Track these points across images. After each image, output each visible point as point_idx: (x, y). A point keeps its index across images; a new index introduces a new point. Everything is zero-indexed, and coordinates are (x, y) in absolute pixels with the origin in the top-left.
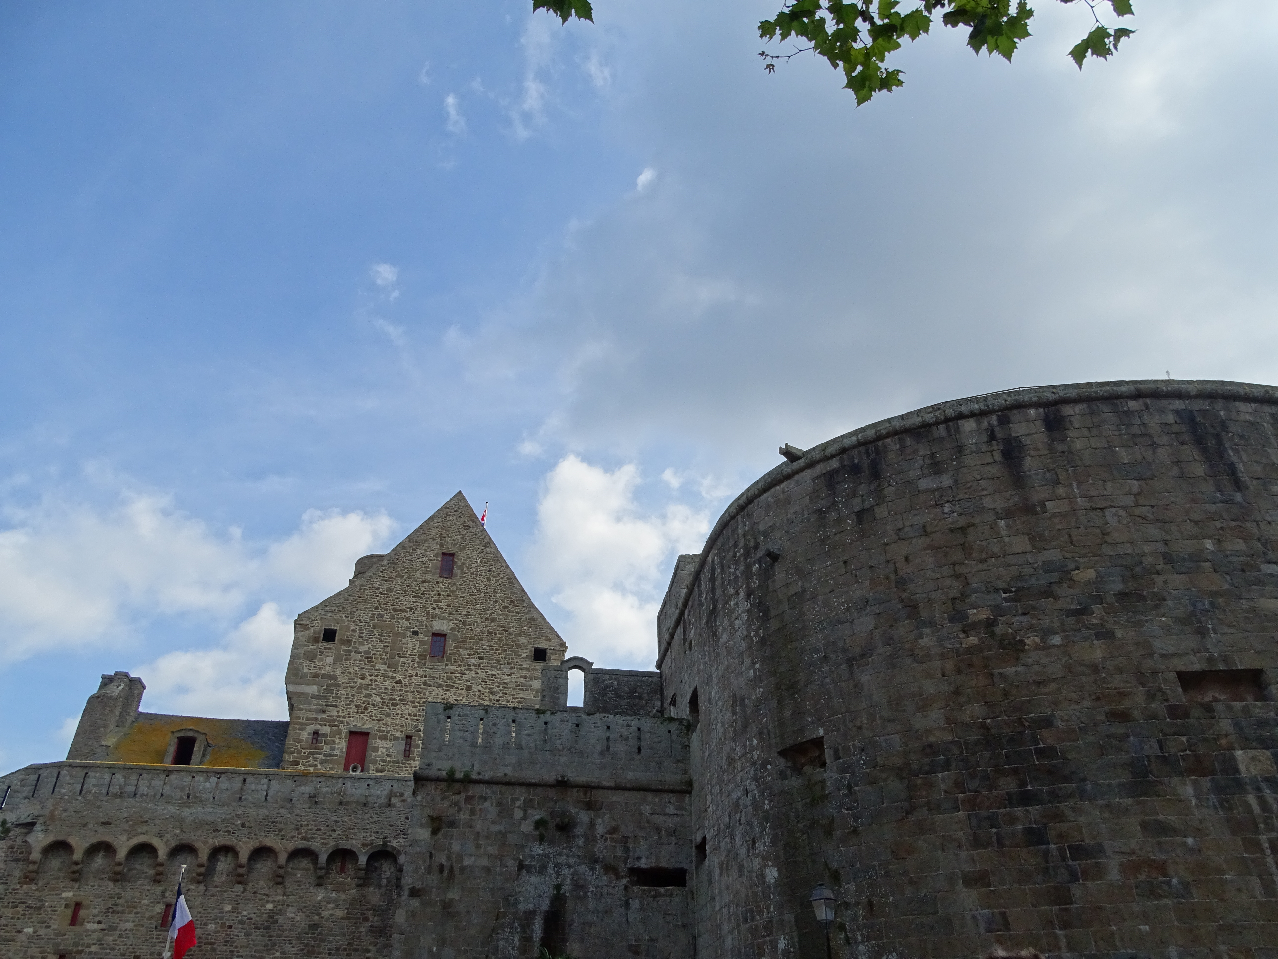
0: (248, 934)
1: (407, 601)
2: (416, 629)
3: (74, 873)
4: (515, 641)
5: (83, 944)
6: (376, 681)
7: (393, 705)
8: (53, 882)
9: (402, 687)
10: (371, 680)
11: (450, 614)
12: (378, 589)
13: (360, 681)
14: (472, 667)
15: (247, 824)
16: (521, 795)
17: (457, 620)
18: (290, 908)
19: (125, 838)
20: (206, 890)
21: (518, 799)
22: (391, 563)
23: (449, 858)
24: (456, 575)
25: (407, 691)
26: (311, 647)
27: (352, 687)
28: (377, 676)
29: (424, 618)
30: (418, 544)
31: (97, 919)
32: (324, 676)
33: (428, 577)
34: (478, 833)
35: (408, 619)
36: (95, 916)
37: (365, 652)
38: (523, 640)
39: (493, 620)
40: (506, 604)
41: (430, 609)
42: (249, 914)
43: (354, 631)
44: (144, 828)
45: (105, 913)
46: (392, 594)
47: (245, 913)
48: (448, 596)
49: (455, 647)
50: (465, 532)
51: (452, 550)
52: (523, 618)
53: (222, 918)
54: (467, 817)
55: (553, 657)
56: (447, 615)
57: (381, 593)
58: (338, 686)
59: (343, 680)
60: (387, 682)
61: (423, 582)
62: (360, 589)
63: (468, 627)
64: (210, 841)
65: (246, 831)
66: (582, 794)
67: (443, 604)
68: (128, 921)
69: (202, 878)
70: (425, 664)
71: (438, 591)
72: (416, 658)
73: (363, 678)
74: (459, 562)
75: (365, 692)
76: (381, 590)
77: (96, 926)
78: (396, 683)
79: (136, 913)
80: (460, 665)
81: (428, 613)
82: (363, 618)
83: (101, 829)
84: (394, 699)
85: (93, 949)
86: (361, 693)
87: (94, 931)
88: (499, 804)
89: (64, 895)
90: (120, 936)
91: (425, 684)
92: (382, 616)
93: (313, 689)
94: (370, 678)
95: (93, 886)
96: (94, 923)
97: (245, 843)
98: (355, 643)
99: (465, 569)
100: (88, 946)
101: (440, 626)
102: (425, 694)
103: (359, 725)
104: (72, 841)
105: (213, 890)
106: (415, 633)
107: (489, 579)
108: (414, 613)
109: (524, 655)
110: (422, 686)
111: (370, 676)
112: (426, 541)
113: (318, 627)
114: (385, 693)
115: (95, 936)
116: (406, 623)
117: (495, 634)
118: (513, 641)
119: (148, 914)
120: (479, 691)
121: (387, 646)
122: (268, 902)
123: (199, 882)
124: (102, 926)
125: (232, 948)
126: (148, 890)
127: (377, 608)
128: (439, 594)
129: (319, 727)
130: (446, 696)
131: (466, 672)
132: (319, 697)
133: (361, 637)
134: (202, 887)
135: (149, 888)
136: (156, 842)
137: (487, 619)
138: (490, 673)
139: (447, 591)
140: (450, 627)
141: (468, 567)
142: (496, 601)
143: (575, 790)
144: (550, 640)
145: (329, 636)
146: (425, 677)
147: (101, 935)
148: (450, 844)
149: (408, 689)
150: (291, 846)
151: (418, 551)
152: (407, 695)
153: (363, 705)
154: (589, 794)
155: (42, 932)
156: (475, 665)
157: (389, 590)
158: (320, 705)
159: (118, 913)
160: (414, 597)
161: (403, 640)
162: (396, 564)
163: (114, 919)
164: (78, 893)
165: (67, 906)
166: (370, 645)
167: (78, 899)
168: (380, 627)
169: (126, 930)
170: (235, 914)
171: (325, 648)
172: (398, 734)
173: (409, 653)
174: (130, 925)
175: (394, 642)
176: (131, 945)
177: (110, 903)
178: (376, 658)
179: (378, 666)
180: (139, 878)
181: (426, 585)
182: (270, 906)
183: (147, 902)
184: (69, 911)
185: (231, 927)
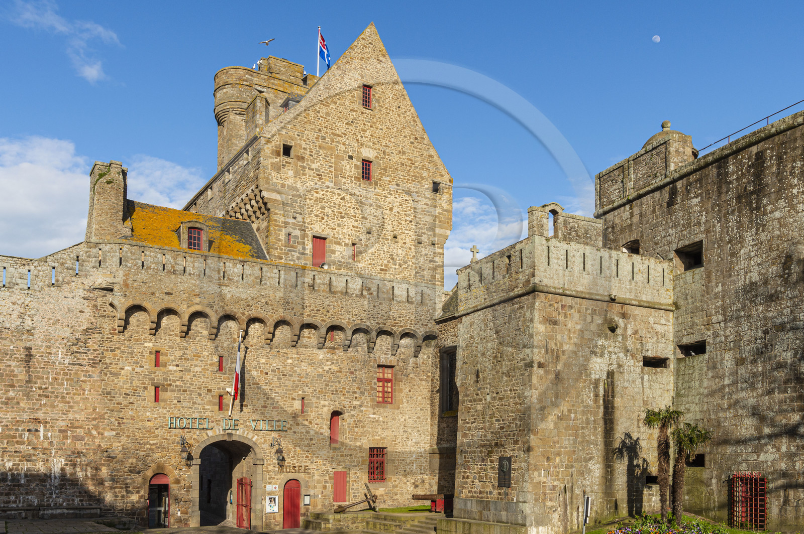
0: (279, 379)
1: (342, 127)
2: (350, 154)
4: (419, 173)
5: (170, 380)
6: (327, 196)
7: (341, 217)
8: (136, 335)
9: (345, 203)
10: (323, 195)
11: (374, 143)
13: (315, 195)
14: (393, 193)
17: (379, 149)
18: (303, 363)
19: (186, 306)
20: (245, 348)
22: (326, 88)
24: (374, 107)
25: (350, 207)
26: (276, 160)
27: (310, 199)
28: (327, 191)
29: (355, 145)
30: (344, 72)
31: (175, 363)
32: (289, 187)
33: (355, 107)
35: (344, 144)
36: (172, 361)
37: (316, 170)
38: (425, 174)
39: (404, 153)
40: (412, 140)
41: (359, 137)
42: (277, 365)
43: (305, 149)
44: (199, 301)
45: (180, 359)
46: (330, 118)
47: (275, 365)
48: (371, 126)
49: (379, 173)
50: (379, 66)
51: (370, 83)
52: (425, 155)
53: (259, 367)
55: (445, 190)
56: (371, 143)
57: (320, 117)
58: (300, 196)
59: (303, 191)
60: (335, 198)
61: (352, 110)
63: (387, 157)
64: (246, 313)
65: (269, 307)
67: (368, 133)
68: (196, 366)
70: (360, 186)
71: (363, 121)
72: (353, 179)
73: (317, 192)
74: (376, 95)
75: (320, 205)
76: (320, 115)
77: (175, 368)
78: (341, 199)
79: (201, 361)
80: (384, 190)
81: (358, 141)
82: (311, 137)
84: (341, 213)
85: (178, 383)
86: (317, 204)
87: (176, 371)
89: (146, 344)
90: (194, 376)
91: (361, 202)
92: (324, 138)
93: (283, 198)
94: (322, 193)
95: (165, 340)
96: (173, 365)
97: (271, 316)
98: (308, 160)
99: (382, 104)
100: (174, 381)
101: (368, 153)
102: (362, 210)
103: (320, 231)
104: (147, 305)
105: (250, 348)
106: (351, 157)
107: (399, 115)
108: (347, 139)
109: (426, 186)
111: (323, 191)
112: (351, 70)
113: (278, 143)
114: (334, 207)
115: (178, 374)
116: (343, 148)
117: (406, 165)
119: (209, 362)
120: (398, 213)
121: (332, 167)
122: (288, 358)
124: (180, 368)
125: (271, 387)
126: (206, 345)
127: (320, 131)
128: (364, 124)
129: (291, 230)
130: (377, 214)
131: (389, 196)
132: (288, 205)
133: (312, 156)
135: (205, 344)
136: (209, 311)
137: (400, 152)
138: (404, 198)
139: (369, 122)
140: (374, 155)
141: (383, 102)
142: (405, 137)
144: (442, 176)
145: (287, 150)
146: (361, 196)
149: (350, 205)
150: (301, 320)
151: (346, 81)
152: (350, 210)
153: (320, 215)
155: (138, 369)
156: (394, 191)
157: (328, 114)
159: (188, 359)
160: (347, 124)
161: (342, 163)
162: (330, 89)
163: (187, 364)
164: (156, 344)
165: (151, 353)
166: (319, 164)
167: (157, 348)
168: (324, 148)
169: (197, 372)
170: (268, 365)
171: (286, 162)
172: (347, 241)
173: (347, 174)
174: (198, 369)
175: (336, 163)
176: (203, 382)
177: (181, 353)
178: (325, 176)
179: (327, 183)
180: (197, 336)
181: (354, 113)
182: (290, 361)
183: (207, 354)
184: (153, 357)
185: (267, 374)
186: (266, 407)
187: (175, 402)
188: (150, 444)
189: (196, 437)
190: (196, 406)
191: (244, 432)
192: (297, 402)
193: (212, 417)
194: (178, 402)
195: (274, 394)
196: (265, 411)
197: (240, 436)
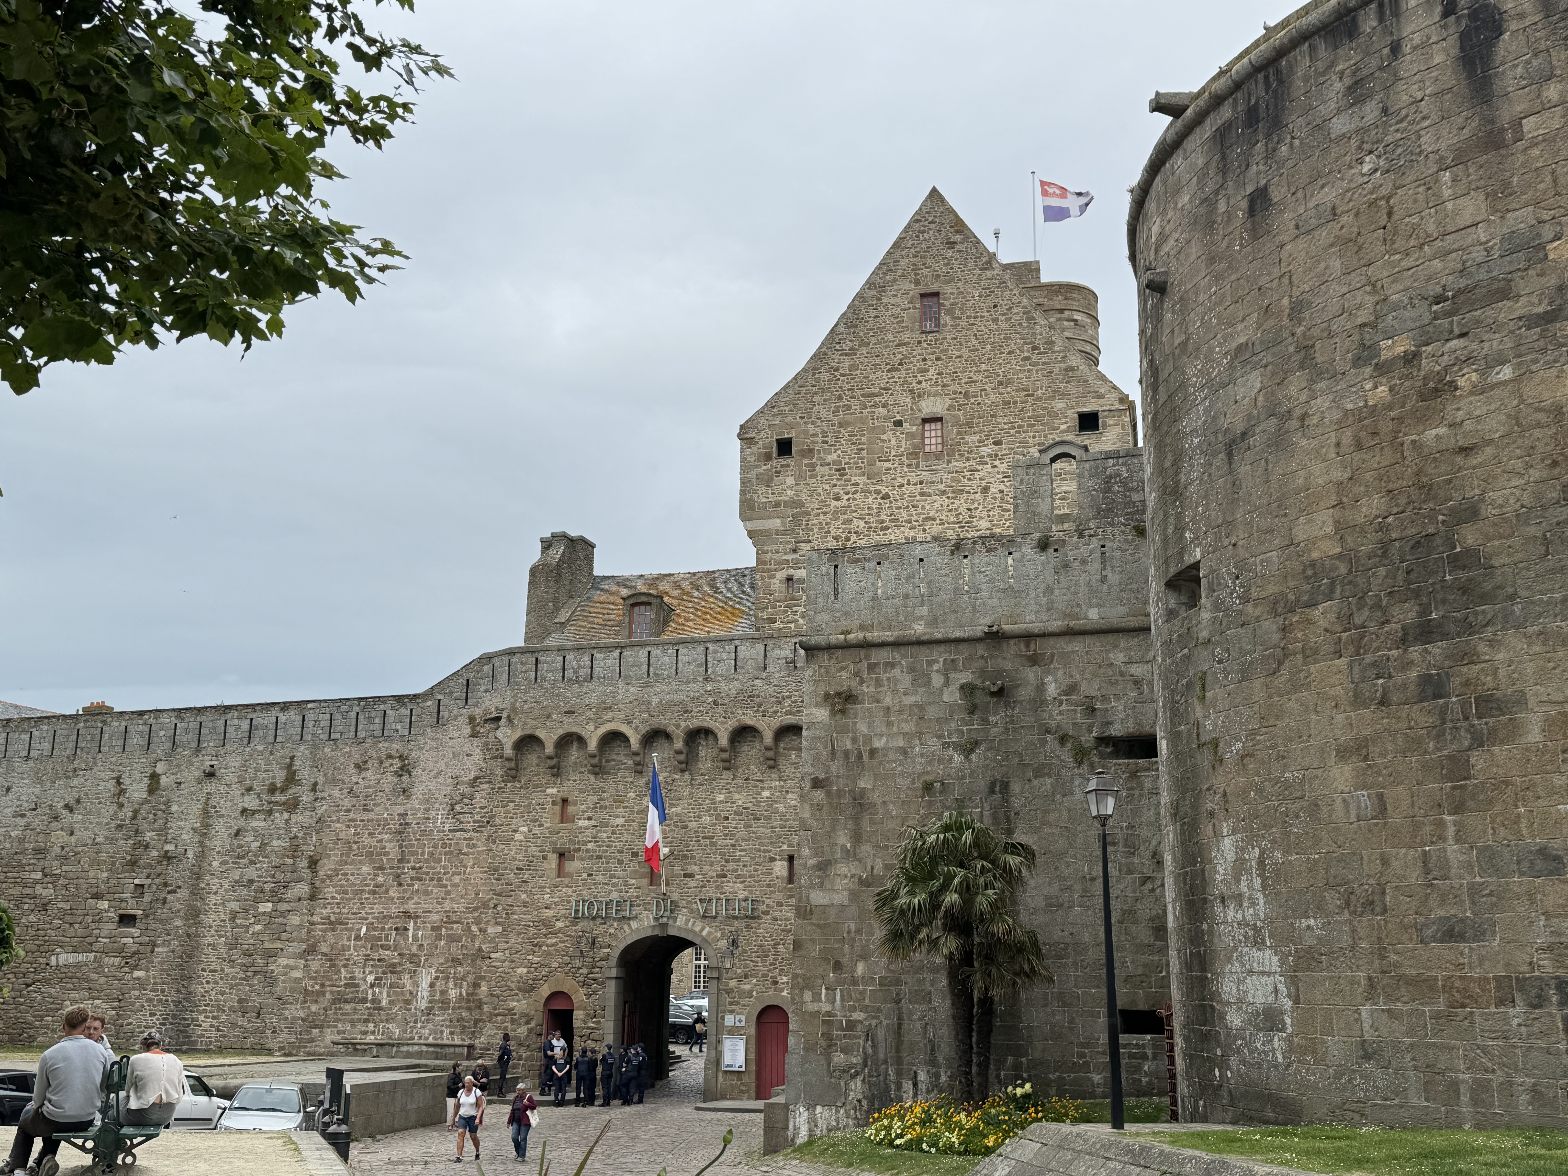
0: (748, 826)
1: (881, 378)
2: (898, 418)
3: (552, 768)
4: (1046, 408)
5: (579, 842)
6: (855, 499)
7: (882, 529)
8: (535, 778)
9: (891, 502)
10: (848, 500)
11: (944, 386)
12: (837, 370)
13: (834, 503)
14: (988, 459)
15: (720, 701)
16: (941, 656)
17: (955, 393)
18: (790, 795)
19: (592, 728)
20: (692, 779)
21: (936, 661)
22: (849, 328)
23: (854, 740)
24: (946, 325)
25: (900, 508)
26: (765, 467)
27: (825, 514)
28: (855, 492)
29: (908, 400)
30: (882, 289)
31: (586, 815)
32: (786, 504)
33: (906, 337)
34: (888, 708)
35: (884, 406)
36: (583, 812)
37: (835, 462)
38: (1059, 405)
39: (1009, 382)
40: (1026, 354)
41: (914, 384)
42: (744, 803)
43: (815, 435)
44: (610, 715)
45: (593, 808)
46: (859, 372)
47: (740, 802)
48: (938, 359)
49: (959, 433)
50: (950, 253)
51: (934, 288)
52: (1056, 371)
53: (715, 809)
54: (872, 689)
55: (1110, 422)
56: (940, 388)
57: (842, 375)
58: (807, 514)
59: (812, 504)
60: (871, 499)
61: (898, 345)
62: (814, 375)
63: (972, 400)
64: (683, 724)
65: (720, 709)
66: (1022, 647)
67: (931, 373)
68: (618, 817)
69: (684, 765)
70: (917, 466)
71: (921, 354)
72: (904, 458)
73: (837, 499)
74: (947, 303)
75: (842, 517)
76: (841, 371)
77: (587, 823)
78: (882, 498)
79: (624, 807)
80: (968, 459)
81: (912, 391)
82: (823, 414)
83: (566, 720)
84: (883, 522)
85: (590, 846)
86: (837, 519)
87: (587, 828)
88: (912, 669)
89: (549, 791)
90: (614, 833)
91: (922, 494)
92: (849, 407)
93: (776, 523)
94: (847, 497)
95: (575, 781)
96: (584, 820)
97: (722, 723)
98: (819, 451)
99: (958, 312)
100: (585, 844)
101: (931, 406)
102: (923, 508)
104: (541, 734)
105: (700, 779)
106: (898, 424)
107: (995, 321)
108: (892, 394)
109: (1063, 427)
110: (918, 498)
111: (847, 494)
112: (895, 281)
113: (767, 439)
114: (869, 514)
115: (589, 832)
116: (882, 411)
117: (1015, 403)
118: (1044, 409)
119: (636, 808)
120: (1001, 492)
121: (863, 449)
122: (763, 788)
123: (683, 771)
124: (593, 822)
125: (732, 842)
127: (840, 398)
128: (925, 360)
129: (791, 572)
130: (955, 506)
131: (979, 467)
132: (785, 532)
133: (826, 442)
134: (687, 776)
136: (624, 729)
137: (1000, 383)
139: (935, 353)
140: (947, 406)
141: (961, 309)
142: (1012, 352)
143: (1012, 642)
144: (1101, 397)
145: (785, 447)
146: (921, 483)
147: (594, 831)
148: (855, 724)
149: (899, 504)
150: (777, 722)
151: (885, 300)
152: (900, 513)
153: (843, 535)
154: (1032, 646)
155: (536, 831)
156: (990, 456)
157: (854, 367)
158: (787, 542)
159: (606, 807)
160: (889, 371)
161: (883, 437)
162: (856, 326)
163: (604, 815)
164: (562, 789)
165: (554, 803)
166: (839, 452)
167: (565, 795)
168: (848, 424)
169: (618, 826)
170: (729, 804)
171: (782, 466)
173: (893, 453)
174: (620, 821)
175: (870, 443)
176: (626, 842)
177: (595, 798)
178: (849, 468)
179: (854, 479)
180: (619, 769)
181: (903, 349)
182: (766, 793)
183: (632, 795)
184: (557, 808)
185: (727, 819)
186: (725, 876)
187: (585, 875)
188: (548, 946)
189: (612, 931)
190: (614, 880)
191: (688, 921)
192: (778, 863)
193: (637, 897)
194: (590, 875)
195: (738, 853)
196: (723, 882)
197: (679, 928)
